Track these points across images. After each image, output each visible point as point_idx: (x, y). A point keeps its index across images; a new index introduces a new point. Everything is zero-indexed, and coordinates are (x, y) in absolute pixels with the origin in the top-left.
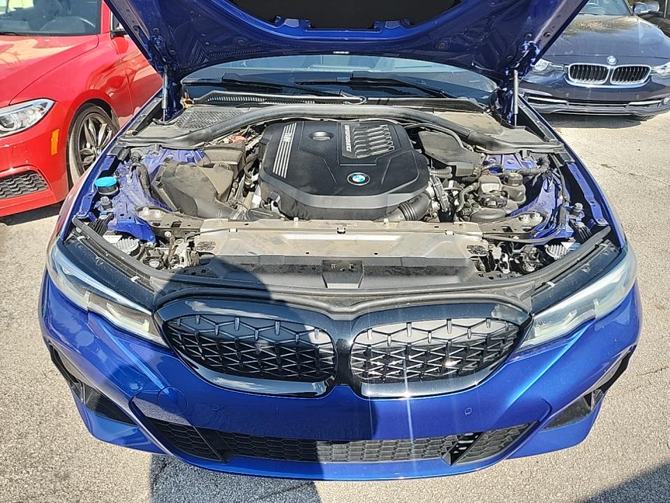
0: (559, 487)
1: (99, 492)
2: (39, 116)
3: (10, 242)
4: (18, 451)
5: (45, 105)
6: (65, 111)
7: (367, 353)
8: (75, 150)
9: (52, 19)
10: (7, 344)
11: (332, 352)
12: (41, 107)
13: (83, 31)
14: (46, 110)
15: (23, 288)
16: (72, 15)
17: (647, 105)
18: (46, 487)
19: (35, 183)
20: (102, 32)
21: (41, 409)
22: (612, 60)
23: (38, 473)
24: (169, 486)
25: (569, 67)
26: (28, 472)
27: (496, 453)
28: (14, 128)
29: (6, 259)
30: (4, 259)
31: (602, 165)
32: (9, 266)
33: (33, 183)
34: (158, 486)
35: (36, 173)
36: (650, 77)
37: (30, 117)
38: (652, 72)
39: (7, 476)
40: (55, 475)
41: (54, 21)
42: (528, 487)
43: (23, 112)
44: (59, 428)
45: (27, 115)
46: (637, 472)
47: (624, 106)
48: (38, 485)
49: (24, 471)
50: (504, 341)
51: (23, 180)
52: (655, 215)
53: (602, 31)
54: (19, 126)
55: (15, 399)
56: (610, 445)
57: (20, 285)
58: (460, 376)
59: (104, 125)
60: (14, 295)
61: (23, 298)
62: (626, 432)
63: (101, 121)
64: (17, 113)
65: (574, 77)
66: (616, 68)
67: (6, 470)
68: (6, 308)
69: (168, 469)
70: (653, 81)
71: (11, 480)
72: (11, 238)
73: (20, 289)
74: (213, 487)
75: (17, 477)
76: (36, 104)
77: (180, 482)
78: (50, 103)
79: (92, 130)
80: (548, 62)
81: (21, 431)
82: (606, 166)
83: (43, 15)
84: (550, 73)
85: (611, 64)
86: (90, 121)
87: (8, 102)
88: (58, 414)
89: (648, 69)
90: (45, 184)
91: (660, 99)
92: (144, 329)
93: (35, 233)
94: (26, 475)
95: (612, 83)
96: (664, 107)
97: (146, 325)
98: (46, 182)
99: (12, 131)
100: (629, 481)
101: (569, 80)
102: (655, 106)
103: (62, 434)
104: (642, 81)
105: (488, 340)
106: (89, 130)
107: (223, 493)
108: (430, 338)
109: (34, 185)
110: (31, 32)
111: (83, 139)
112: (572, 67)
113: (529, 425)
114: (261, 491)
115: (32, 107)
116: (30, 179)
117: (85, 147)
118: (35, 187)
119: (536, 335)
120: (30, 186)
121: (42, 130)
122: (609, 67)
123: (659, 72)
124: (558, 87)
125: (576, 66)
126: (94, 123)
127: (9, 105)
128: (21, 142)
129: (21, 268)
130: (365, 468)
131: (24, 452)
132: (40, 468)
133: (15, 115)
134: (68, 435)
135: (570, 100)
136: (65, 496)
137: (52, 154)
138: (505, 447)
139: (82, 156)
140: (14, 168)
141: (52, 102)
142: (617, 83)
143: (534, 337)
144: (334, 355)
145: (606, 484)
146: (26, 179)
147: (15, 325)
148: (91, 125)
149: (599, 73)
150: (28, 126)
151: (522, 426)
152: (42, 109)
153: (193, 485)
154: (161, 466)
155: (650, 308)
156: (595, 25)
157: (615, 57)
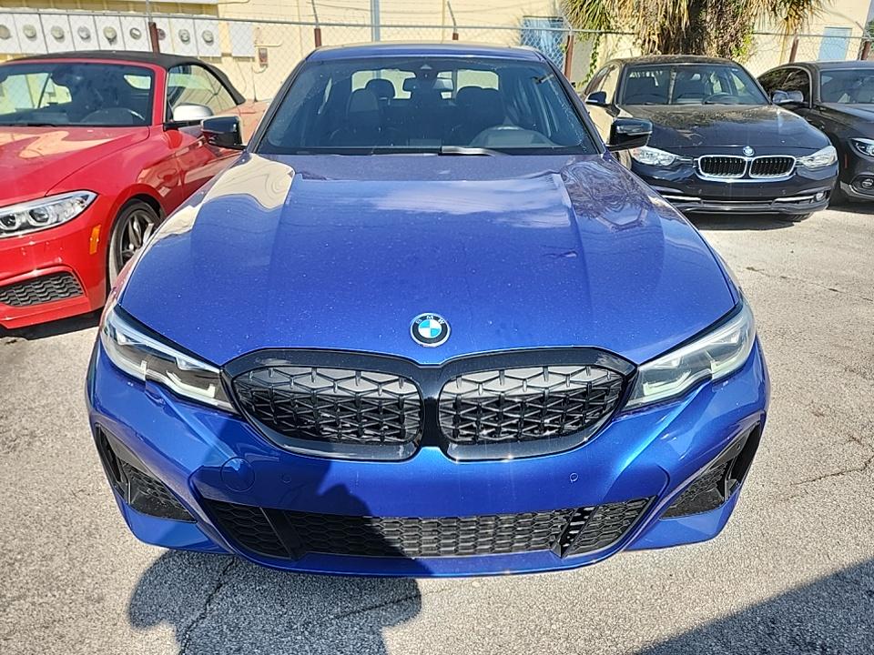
0: (698, 601)
1: (140, 614)
2: (79, 209)
3: (32, 358)
4: (42, 574)
5: (86, 197)
6: (110, 206)
7: (458, 404)
8: (117, 249)
9: (96, 110)
10: (28, 463)
11: (418, 404)
12: (81, 199)
13: (132, 123)
14: (87, 203)
15: (47, 405)
16: (118, 106)
17: (797, 202)
18: (76, 610)
19: (68, 287)
20: (153, 123)
21: (69, 531)
22: (749, 151)
23: (66, 597)
24: (225, 607)
25: (699, 160)
26: (54, 596)
27: (613, 541)
28: (49, 222)
29: (27, 375)
30: (24, 376)
31: (748, 268)
32: (31, 383)
33: (64, 287)
34: (212, 606)
35: (70, 274)
36: (795, 169)
37: (69, 210)
38: (798, 163)
39: (29, 599)
40: (87, 598)
41: (97, 112)
42: (659, 601)
43: (59, 204)
44: (92, 549)
45: (66, 208)
46: (792, 584)
47: (770, 203)
48: (66, 608)
49: (50, 595)
50: (607, 392)
51: (53, 283)
52: (811, 319)
53: (741, 122)
54: (55, 220)
55: (38, 520)
56: (758, 557)
57: (43, 402)
58: (562, 435)
59: (151, 225)
60: (36, 413)
61: (47, 416)
62: (778, 543)
63: (148, 220)
64: (54, 205)
65: (706, 172)
66: (753, 159)
67: (27, 593)
68: (27, 426)
69: (224, 589)
70: (799, 173)
71: (33, 604)
72: (32, 354)
73: (43, 407)
74: (278, 607)
75: (41, 601)
76: (77, 196)
77: (238, 602)
78: (92, 196)
79: (137, 230)
80: (674, 156)
81: (46, 552)
82: (753, 269)
83: (86, 104)
84: (677, 167)
85: (748, 155)
86: (136, 219)
87: (44, 194)
88: (90, 534)
89: (792, 160)
90: (80, 289)
91: (811, 194)
92: (208, 395)
93: (61, 347)
94: (53, 598)
95: (752, 176)
96: (817, 204)
97: (212, 390)
98: (80, 287)
99: (46, 225)
100: (782, 594)
101: (701, 175)
102: (807, 203)
103: (95, 556)
104: (787, 174)
105: (589, 391)
106: (134, 230)
107: (290, 613)
108: (525, 386)
109: (65, 290)
110: (70, 123)
111: (126, 241)
112: (702, 160)
113: (647, 501)
114: (337, 610)
115: (71, 200)
116: (62, 282)
117: (128, 248)
118: (67, 292)
119: (645, 393)
120: (60, 291)
121: (81, 225)
122: (746, 159)
123: (806, 163)
124: (688, 183)
125: (706, 158)
126: (140, 222)
127: (45, 196)
128: (54, 238)
129: (44, 385)
130: (460, 563)
131: (49, 575)
132: (68, 591)
133: (51, 207)
134: (103, 557)
135: (703, 198)
136: (99, 620)
137: (91, 253)
138: (623, 532)
139: (123, 258)
140: (39, 269)
141: (95, 195)
142: (757, 176)
143: (644, 396)
144: (420, 407)
145: (754, 596)
146: (56, 282)
147: (38, 444)
148: (135, 224)
149: (736, 167)
150: (65, 220)
151: (639, 504)
152: (82, 202)
153: (254, 605)
154: (215, 586)
155: (806, 414)
156: (733, 115)
157: (751, 147)
